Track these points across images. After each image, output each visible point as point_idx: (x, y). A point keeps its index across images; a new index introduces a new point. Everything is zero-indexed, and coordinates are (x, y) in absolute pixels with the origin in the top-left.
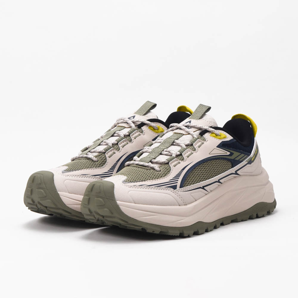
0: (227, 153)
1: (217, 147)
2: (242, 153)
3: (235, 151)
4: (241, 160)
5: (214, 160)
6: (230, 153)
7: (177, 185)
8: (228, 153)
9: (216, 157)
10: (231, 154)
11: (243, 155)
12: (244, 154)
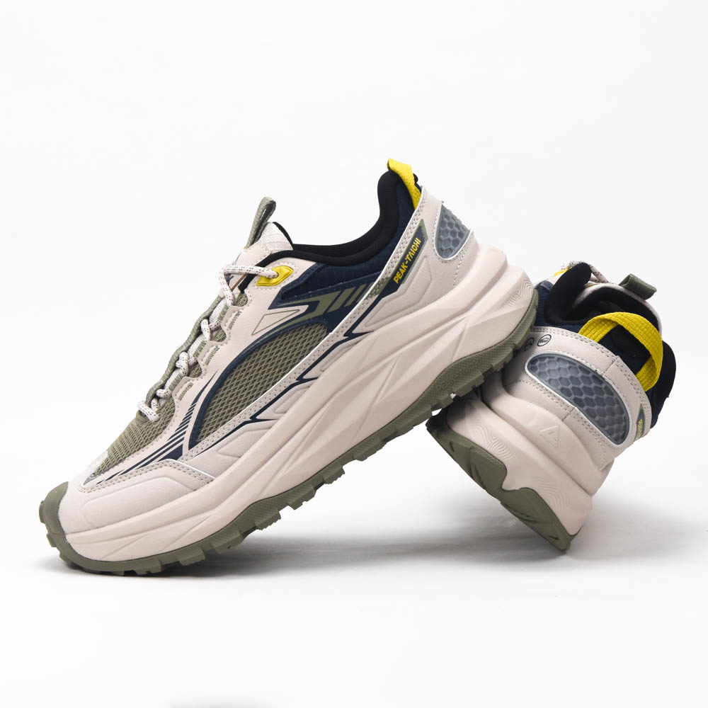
0: (298, 310)
1: (269, 309)
2: (343, 289)
3: (320, 294)
4: (349, 303)
5: (267, 343)
6: (308, 306)
7: (182, 446)
8: (303, 309)
9: (271, 334)
10: (312, 307)
11: (348, 292)
12: (349, 286)
